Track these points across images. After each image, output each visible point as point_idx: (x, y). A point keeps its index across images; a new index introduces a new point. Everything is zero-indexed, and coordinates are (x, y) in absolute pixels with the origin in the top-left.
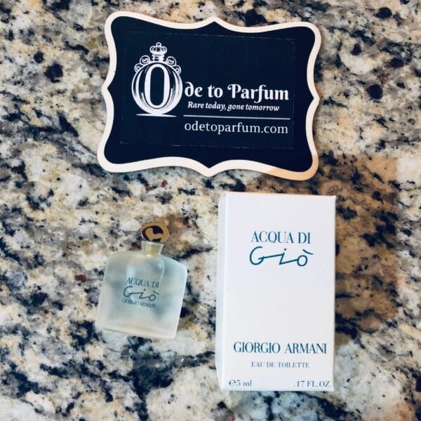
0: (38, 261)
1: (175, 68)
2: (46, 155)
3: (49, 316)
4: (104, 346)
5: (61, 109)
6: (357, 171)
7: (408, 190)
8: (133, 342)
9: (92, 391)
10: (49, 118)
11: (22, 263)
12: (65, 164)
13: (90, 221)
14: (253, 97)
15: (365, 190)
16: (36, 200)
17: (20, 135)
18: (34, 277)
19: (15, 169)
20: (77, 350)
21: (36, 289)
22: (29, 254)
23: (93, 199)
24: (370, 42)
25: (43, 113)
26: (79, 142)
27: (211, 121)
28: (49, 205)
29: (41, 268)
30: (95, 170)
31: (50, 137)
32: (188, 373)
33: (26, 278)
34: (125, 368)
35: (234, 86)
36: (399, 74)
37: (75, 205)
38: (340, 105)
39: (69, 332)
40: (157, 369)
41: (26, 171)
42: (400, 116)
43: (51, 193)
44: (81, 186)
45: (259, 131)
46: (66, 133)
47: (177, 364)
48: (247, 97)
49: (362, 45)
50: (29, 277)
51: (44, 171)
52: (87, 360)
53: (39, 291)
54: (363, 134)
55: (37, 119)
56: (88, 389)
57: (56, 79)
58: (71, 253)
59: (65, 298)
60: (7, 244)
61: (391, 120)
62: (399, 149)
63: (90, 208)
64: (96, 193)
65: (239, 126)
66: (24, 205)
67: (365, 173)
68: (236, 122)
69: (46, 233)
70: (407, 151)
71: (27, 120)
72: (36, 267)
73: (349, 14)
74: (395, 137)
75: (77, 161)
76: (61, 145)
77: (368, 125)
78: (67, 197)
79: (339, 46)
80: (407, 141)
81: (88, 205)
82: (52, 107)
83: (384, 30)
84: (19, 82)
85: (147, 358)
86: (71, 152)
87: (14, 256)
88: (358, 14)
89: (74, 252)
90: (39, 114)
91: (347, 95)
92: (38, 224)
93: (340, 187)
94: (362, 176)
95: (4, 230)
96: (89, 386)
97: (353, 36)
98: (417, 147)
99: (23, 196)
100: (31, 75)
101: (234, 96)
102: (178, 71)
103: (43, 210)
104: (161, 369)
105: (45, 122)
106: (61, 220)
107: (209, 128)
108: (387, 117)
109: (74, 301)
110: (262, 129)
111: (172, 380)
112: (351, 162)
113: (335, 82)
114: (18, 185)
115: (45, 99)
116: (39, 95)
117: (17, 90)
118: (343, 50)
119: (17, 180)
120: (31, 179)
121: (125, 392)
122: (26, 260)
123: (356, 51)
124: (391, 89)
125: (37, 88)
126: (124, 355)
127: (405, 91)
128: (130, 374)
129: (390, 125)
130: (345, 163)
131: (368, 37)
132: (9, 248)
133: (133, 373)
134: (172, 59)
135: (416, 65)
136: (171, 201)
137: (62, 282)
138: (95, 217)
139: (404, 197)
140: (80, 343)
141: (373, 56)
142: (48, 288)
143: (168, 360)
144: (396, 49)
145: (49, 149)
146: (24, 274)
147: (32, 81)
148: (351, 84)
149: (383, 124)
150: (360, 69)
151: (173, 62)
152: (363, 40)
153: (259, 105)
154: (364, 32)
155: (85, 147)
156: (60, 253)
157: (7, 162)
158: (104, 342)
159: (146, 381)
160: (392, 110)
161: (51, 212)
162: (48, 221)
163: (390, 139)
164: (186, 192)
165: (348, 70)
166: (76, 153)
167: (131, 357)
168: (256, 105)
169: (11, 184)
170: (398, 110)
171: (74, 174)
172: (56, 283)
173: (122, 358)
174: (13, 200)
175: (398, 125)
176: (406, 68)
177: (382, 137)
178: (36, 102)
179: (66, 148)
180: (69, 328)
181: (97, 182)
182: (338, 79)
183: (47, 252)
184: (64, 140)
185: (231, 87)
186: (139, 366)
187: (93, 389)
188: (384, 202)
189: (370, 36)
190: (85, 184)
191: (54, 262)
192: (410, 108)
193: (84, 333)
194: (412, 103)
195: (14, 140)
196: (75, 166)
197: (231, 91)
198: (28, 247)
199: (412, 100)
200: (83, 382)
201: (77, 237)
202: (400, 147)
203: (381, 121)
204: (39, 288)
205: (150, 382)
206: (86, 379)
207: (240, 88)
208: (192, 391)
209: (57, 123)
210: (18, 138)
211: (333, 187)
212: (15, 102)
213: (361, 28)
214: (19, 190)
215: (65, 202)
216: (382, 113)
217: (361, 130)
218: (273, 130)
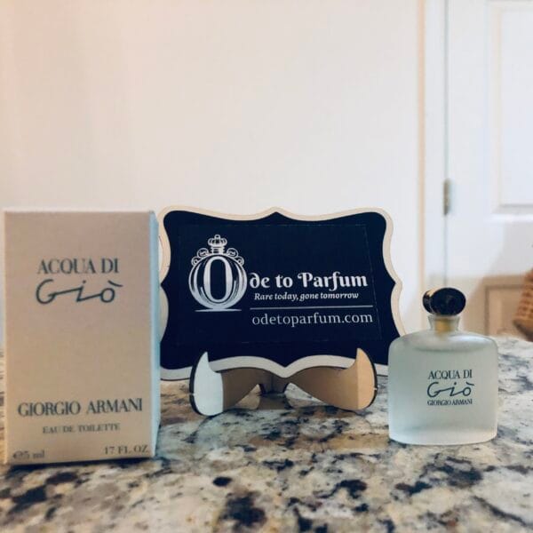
1: (237, 259)
14: (327, 285)
27: (283, 314)
35: (304, 275)
45: (339, 321)
48: (321, 285)
65: (315, 316)
68: (311, 312)
101: (305, 285)
102: (241, 262)
107: (281, 320)
110: (342, 319)
134: (233, 251)
151: (234, 253)
153: (335, 292)
168: (332, 293)
185: (302, 275)
197: (302, 279)
207: (311, 276)
218: (356, 319)
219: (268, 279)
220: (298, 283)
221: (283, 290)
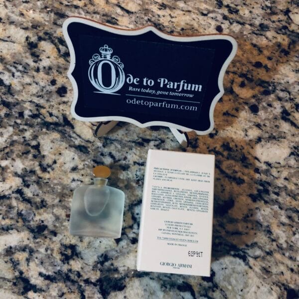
0: (43, 205)
2: (54, 139)
3: (48, 240)
4: (81, 261)
5: (65, 112)
6: (244, 155)
7: (276, 168)
8: (101, 259)
9: (72, 292)
10: (57, 117)
11: (33, 205)
12: (64, 145)
13: (78, 180)
15: (250, 167)
16: (45, 166)
17: (38, 126)
18: (40, 214)
19: (33, 147)
20: (64, 263)
21: (41, 222)
22: (38, 200)
23: (80, 166)
24: (251, 80)
25: (53, 114)
26: (74, 132)
28: (53, 169)
29: (45, 208)
30: (83, 149)
31: (57, 129)
32: (136, 281)
33: (35, 215)
34: (94, 277)
36: (268, 99)
37: (69, 170)
38: (233, 116)
39: (60, 251)
40: (116, 278)
41: (40, 149)
42: (270, 123)
43: (55, 162)
44: (74, 159)
46: (66, 126)
47: (129, 275)
49: (246, 82)
50: (36, 214)
51: (51, 148)
52: (70, 270)
53: (42, 224)
54: (248, 133)
55: (50, 118)
56: (69, 290)
57: (63, 95)
58: (64, 200)
59: (58, 228)
60: (24, 193)
61: (264, 125)
62: (270, 143)
63: (78, 172)
64: (82, 163)
66: (37, 169)
67: (249, 157)
69: (50, 187)
70: (275, 144)
71: (43, 118)
72: (41, 208)
73: (238, 64)
74: (267, 135)
75: (72, 143)
76: (63, 134)
77: (250, 128)
78: (64, 165)
79: (232, 82)
80: (274, 138)
81: (77, 170)
82: (59, 111)
83: (258, 74)
84: (40, 96)
85: (109, 270)
86: (69, 138)
87: (28, 201)
88: (243, 65)
89: (66, 199)
90: (51, 115)
91: (237, 110)
92: (45, 181)
93: (234, 164)
94: (248, 158)
95: (24, 184)
96: (70, 289)
97: (240, 76)
98: (281, 142)
99: (37, 163)
100: (48, 92)
103: (49, 172)
104: (118, 278)
105: (55, 119)
106: (60, 178)
108: (262, 123)
109: (65, 231)
111: (125, 286)
112: (241, 149)
113: (230, 102)
114: (35, 156)
115: (56, 106)
116: (52, 103)
117: (39, 101)
118: (234, 85)
119: (34, 153)
120: (43, 153)
121: (94, 294)
122: (35, 203)
123: (242, 85)
124: (264, 108)
125: (51, 100)
126: (95, 267)
127: (272, 109)
128: (97, 281)
129: (264, 128)
130: (237, 150)
131: (249, 78)
132: (25, 195)
133: (100, 281)
135: (279, 94)
136: (129, 170)
137: (57, 218)
138: (81, 178)
139: (274, 172)
140: (66, 259)
141: (253, 88)
142: (48, 222)
143: (123, 272)
144: (266, 85)
145: (56, 135)
146: (33, 212)
147: (48, 96)
148: (240, 104)
149: (259, 128)
150: (245, 95)
152: (246, 79)
154: (247, 74)
155: (78, 135)
156: (58, 200)
157: (29, 142)
158: (82, 259)
159: (108, 287)
160: (265, 119)
161: (54, 174)
162: (51, 179)
163: (264, 137)
164: (139, 164)
165: (238, 95)
166: (72, 139)
167: (99, 270)
169: (30, 156)
170: (268, 119)
171: (70, 151)
172: (54, 219)
173: (93, 270)
174: (31, 166)
175: (268, 129)
176: (272, 96)
177: (259, 135)
178: (49, 108)
179: (66, 135)
180: (60, 249)
181: (84, 157)
182: (232, 101)
183: (49, 199)
184: (65, 131)
186: (104, 276)
187: (73, 290)
188: (262, 174)
189: (250, 77)
190: (76, 157)
191: (53, 206)
192: (276, 118)
193: (69, 252)
194: (277, 116)
195: (35, 129)
196: (71, 146)
198: (38, 195)
199: (277, 114)
200: (66, 286)
201: (69, 190)
202: (270, 142)
203: (258, 126)
204: (42, 222)
205: (111, 287)
206: (69, 283)
208: (138, 294)
209: (61, 121)
210: (37, 128)
211: (230, 165)
212: (37, 107)
213: (245, 73)
214: (35, 159)
215: (63, 168)
216: (259, 121)
217: (246, 131)
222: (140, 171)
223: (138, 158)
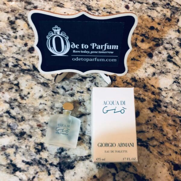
0: (23, 119)
1: (66, 37)
2: (28, 79)
3: (26, 141)
5: (33, 63)
6: (145, 84)
7: (165, 91)
8: (59, 151)
10: (29, 66)
11: (17, 120)
12: (34, 82)
13: (43, 104)
14: (102, 48)
15: (148, 91)
16: (23, 96)
18: (21, 125)
19: (15, 85)
20: (37, 154)
22: (20, 116)
23: (44, 95)
24: (148, 38)
25: (27, 64)
26: (40, 75)
27: (83, 57)
28: (28, 98)
29: (24, 122)
30: (46, 85)
31: (29, 73)
32: (81, 163)
34: (56, 161)
35: (93, 44)
36: (159, 49)
37: (38, 98)
38: (137, 60)
40: (69, 162)
41: (20, 85)
42: (160, 64)
43: (29, 93)
44: (40, 91)
45: (104, 61)
46: (35, 71)
47: (77, 160)
48: (99, 48)
49: (145, 39)
50: (19, 125)
51: (26, 85)
52: (41, 158)
53: (23, 131)
54: (147, 71)
55: (24, 66)
56: (41, 170)
57: (32, 52)
58: (35, 116)
59: (33, 133)
60: (11, 113)
61: (157, 65)
62: (161, 76)
63: (43, 99)
64: (46, 93)
65: (95, 59)
66: (18, 98)
67: (148, 85)
68: (94, 58)
69: (26, 108)
70: (163, 76)
71: (20, 67)
72: (22, 121)
73: (139, 28)
74: (159, 71)
75: (39, 82)
76: (33, 76)
77: (148, 67)
78: (35, 95)
79: (136, 39)
80: (163, 73)
81: (43, 98)
82: (30, 62)
83: (152, 34)
84: (18, 53)
85: (65, 157)
86: (37, 78)
87: (14, 117)
88: (143, 28)
89: (37, 116)
90: (25, 65)
91: (140, 57)
92: (23, 105)
93: (139, 90)
94: (147, 86)
95: (10, 107)
97: (141, 36)
98: (167, 75)
99: (18, 95)
100: (23, 51)
101: (93, 48)
103: (25, 100)
104: (70, 162)
105: (27, 67)
106: (32, 103)
108: (155, 64)
109: (36, 135)
111: (75, 166)
112: (143, 81)
113: (135, 52)
114: (16, 90)
115: (28, 59)
116: (26, 58)
117: (17, 56)
118: (138, 41)
120: (21, 88)
121: (56, 172)
122: (18, 119)
123: (143, 41)
124: (156, 55)
125: (25, 55)
126: (56, 156)
127: (161, 55)
128: (58, 164)
129: (157, 67)
130: (140, 81)
131: (146, 36)
133: (59, 164)
135: (165, 46)
136: (74, 96)
137: (32, 127)
138: (45, 102)
139: (164, 93)
140: (38, 151)
141: (149, 43)
142: (26, 130)
143: (73, 158)
144: (157, 40)
145: (29, 77)
146: (17, 124)
147: (23, 53)
148: (141, 53)
149: (154, 67)
150: (145, 47)
151: (64, 34)
152: (145, 37)
153: (104, 51)
155: (42, 76)
156: (32, 116)
157: (13, 82)
158: (48, 151)
159: (64, 167)
160: (157, 62)
161: (28, 100)
162: (27, 104)
163: (157, 72)
164: (80, 92)
165: (140, 48)
166: (39, 79)
167: (59, 157)
168: (103, 51)
169: (14, 90)
170: (159, 61)
171: (38, 86)
172: (29, 127)
173: (55, 157)
174: (14, 96)
175: (159, 67)
176: (161, 47)
177: (154, 71)
178: (24, 60)
179: (35, 77)
180: (34, 146)
181: (46, 89)
182: (136, 51)
183: (26, 116)
184: (34, 74)
186: (62, 161)
187: (43, 170)
188: (156, 95)
189: (147, 36)
190: (42, 90)
191: (29, 120)
192: (164, 61)
193: (40, 147)
194: (164, 59)
195: (16, 74)
196: (38, 83)
197: (92, 46)
198: (19, 114)
199: (164, 58)
200: (39, 168)
201: (38, 110)
202: (161, 75)
203: (153, 66)
205: (66, 167)
206: (40, 166)
207: (96, 45)
208: (83, 171)
209: (32, 68)
210: (17, 73)
211: (136, 90)
212: (16, 61)
213: (144, 33)
214: (17, 92)
215: (34, 97)
216: (154, 63)
217: (146, 69)
218: (110, 60)
219: (78, 45)
220: (90, 47)
221: (84, 50)
222: (81, 97)
223: (80, 89)
